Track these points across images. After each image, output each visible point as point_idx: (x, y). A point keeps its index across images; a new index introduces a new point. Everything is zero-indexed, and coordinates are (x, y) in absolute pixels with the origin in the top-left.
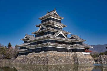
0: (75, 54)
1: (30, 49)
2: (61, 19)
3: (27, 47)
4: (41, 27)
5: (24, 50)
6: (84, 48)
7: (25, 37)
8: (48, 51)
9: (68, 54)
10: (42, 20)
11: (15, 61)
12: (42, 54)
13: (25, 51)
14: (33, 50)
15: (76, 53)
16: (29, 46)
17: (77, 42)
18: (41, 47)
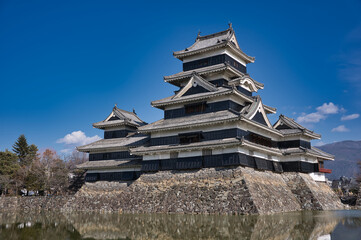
0: (295, 180)
1: (144, 159)
2: (246, 62)
3: (133, 151)
4: (189, 85)
5: (112, 163)
6: (316, 162)
7: (112, 115)
8: (236, 166)
9: (276, 179)
10: (185, 61)
11: (74, 202)
12: (208, 178)
13: (120, 166)
14: (160, 162)
15: (300, 174)
16: (142, 148)
17: (302, 139)
18: (200, 154)
